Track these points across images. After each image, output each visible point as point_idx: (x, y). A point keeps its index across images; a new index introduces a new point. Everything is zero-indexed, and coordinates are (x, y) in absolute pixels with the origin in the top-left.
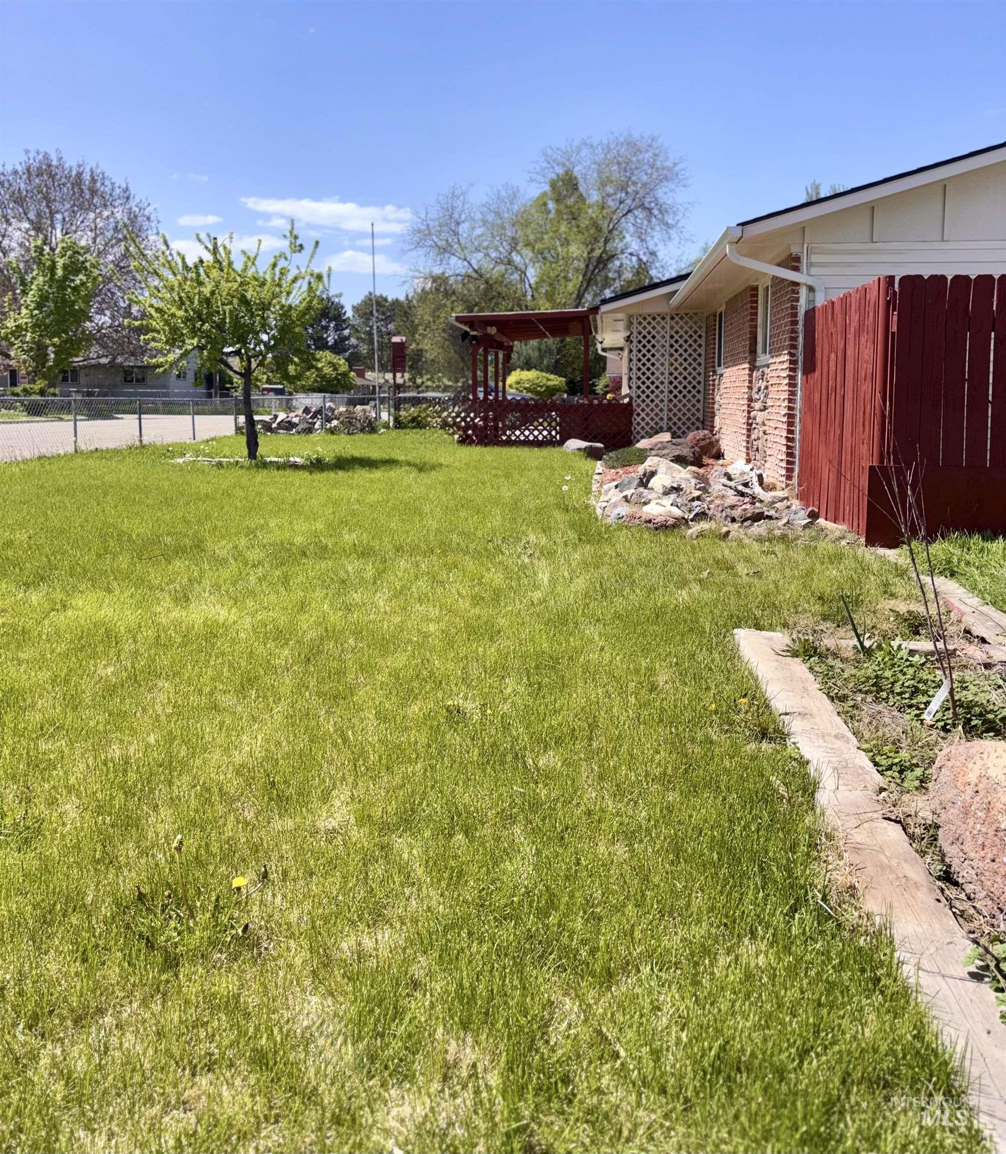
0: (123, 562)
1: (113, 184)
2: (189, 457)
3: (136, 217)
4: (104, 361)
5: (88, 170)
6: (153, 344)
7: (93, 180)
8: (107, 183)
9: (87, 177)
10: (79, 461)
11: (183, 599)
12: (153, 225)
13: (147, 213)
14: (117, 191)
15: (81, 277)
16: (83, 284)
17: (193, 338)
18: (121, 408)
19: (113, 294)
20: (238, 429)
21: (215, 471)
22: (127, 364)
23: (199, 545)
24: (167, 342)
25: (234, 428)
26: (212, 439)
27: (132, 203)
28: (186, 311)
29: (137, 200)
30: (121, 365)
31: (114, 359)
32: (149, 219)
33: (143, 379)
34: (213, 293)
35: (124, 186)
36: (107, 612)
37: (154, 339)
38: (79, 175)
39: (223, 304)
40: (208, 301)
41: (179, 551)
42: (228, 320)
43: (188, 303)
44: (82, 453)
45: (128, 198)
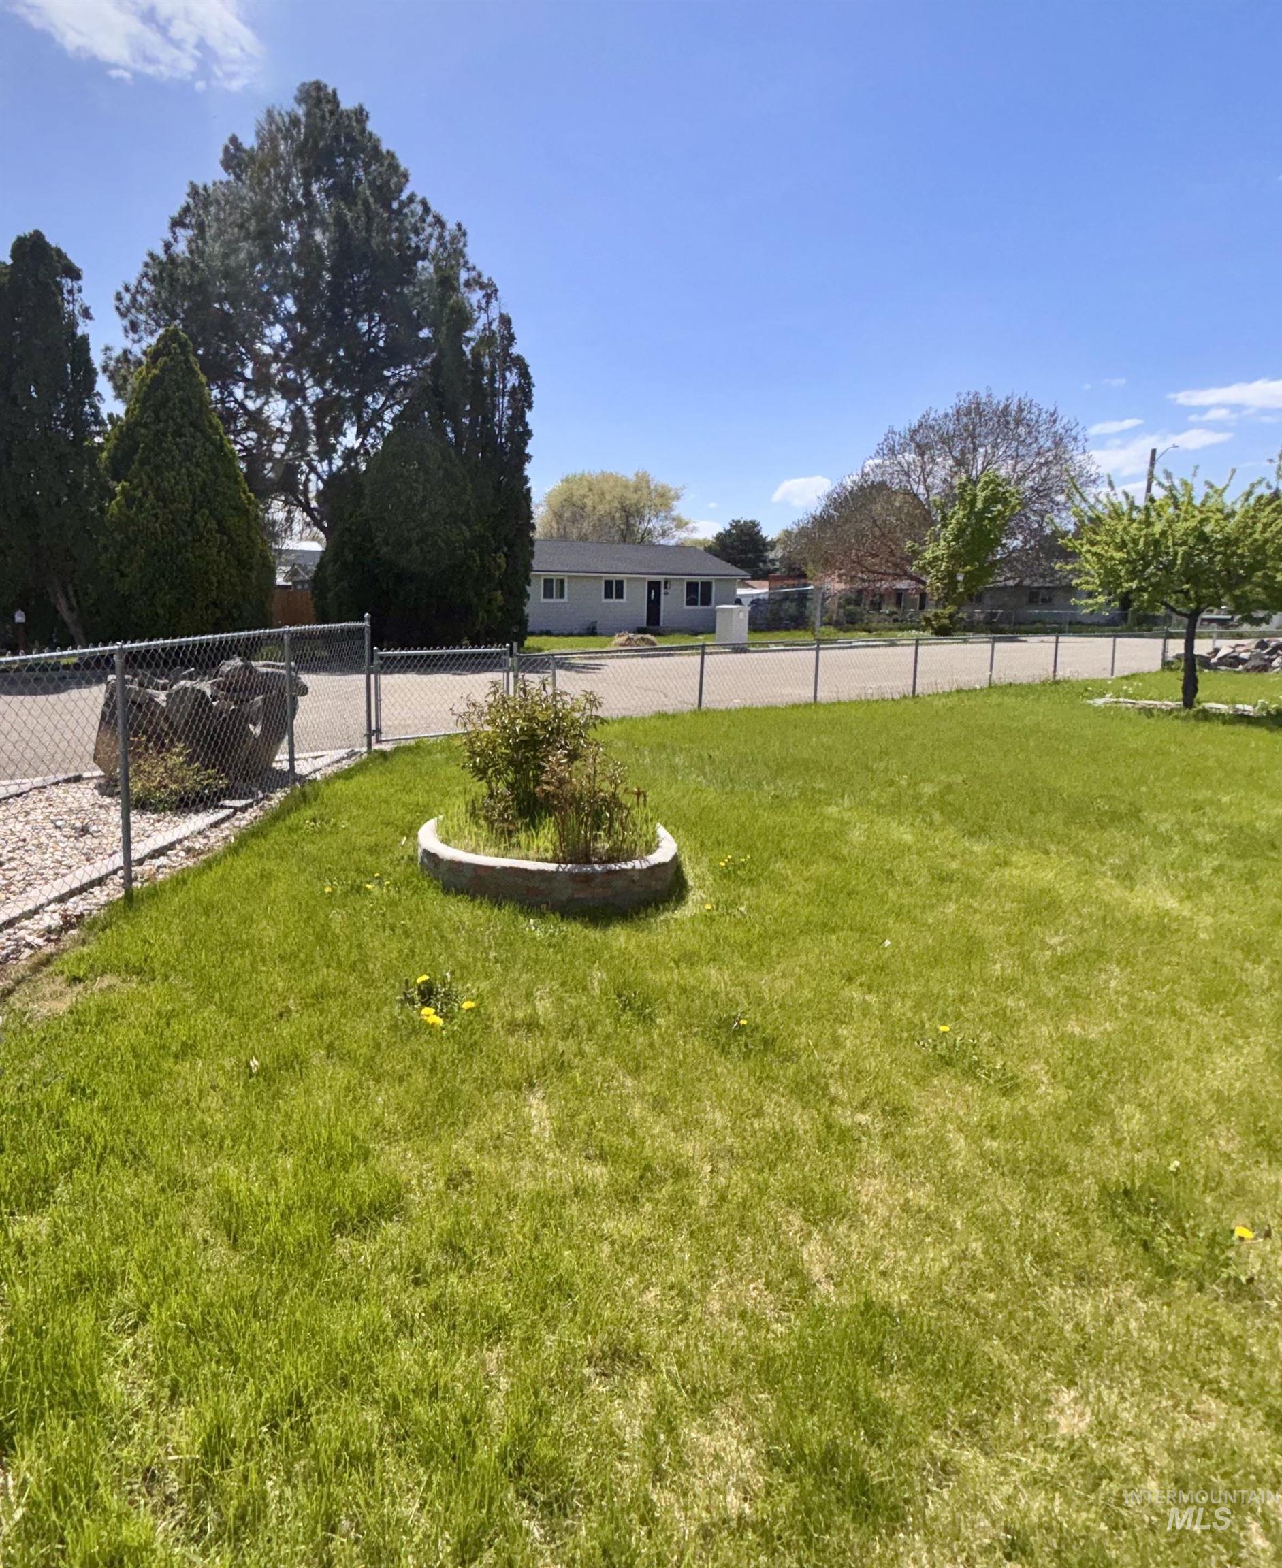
0: (1056, 820)
1: (1040, 410)
2: (1109, 698)
3: (1061, 439)
4: (1011, 583)
5: (1016, 400)
6: (1084, 587)
7: (1021, 410)
8: (1035, 410)
9: (1014, 408)
10: (995, 698)
11: (1127, 877)
12: (1080, 444)
13: (1074, 433)
14: (1044, 416)
15: (1000, 507)
16: (1001, 513)
17: (1132, 581)
18: (1023, 628)
19: (1028, 518)
20: (1167, 665)
21: (1145, 720)
22: (1036, 585)
23: (1135, 813)
24: (1100, 585)
25: (1160, 662)
26: (1133, 676)
27: (1058, 427)
28: (1128, 553)
29: (1065, 421)
30: (1029, 587)
31: (1021, 581)
32: (1075, 439)
33: (1050, 600)
34: (1163, 533)
35: (1052, 411)
36: (1047, 876)
37: (1087, 583)
38: (1006, 407)
39: (1175, 544)
40: (1157, 543)
41: (1115, 818)
42: (1179, 562)
43: (1131, 545)
44: (996, 686)
45: (1055, 422)
